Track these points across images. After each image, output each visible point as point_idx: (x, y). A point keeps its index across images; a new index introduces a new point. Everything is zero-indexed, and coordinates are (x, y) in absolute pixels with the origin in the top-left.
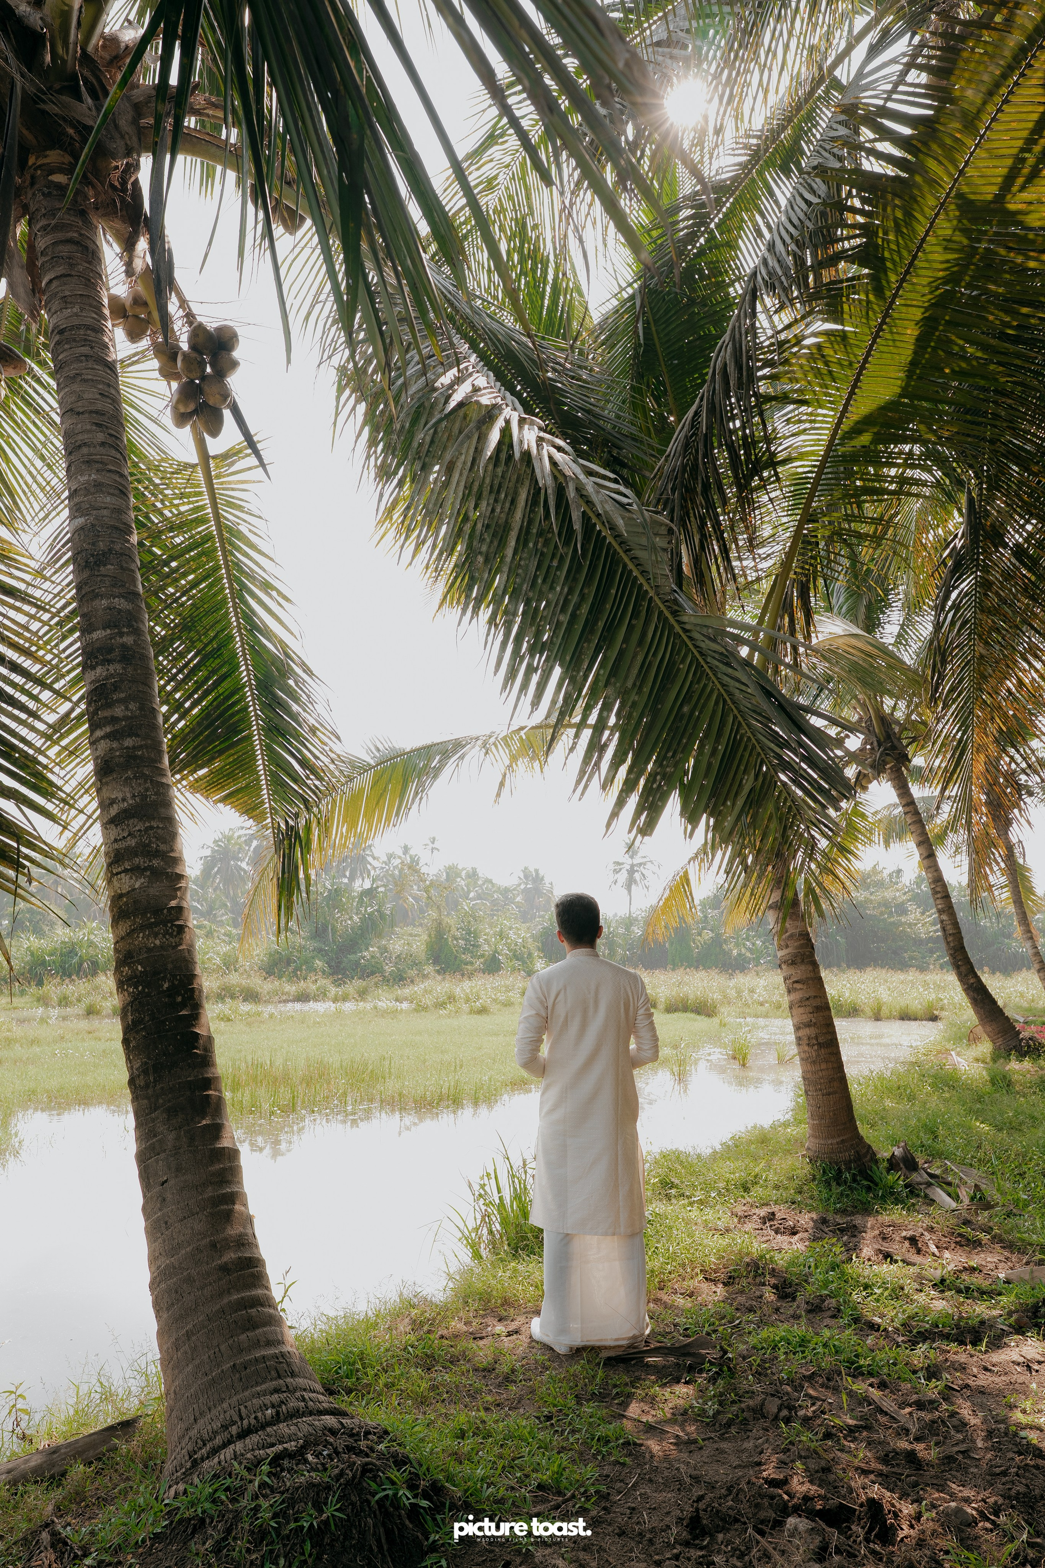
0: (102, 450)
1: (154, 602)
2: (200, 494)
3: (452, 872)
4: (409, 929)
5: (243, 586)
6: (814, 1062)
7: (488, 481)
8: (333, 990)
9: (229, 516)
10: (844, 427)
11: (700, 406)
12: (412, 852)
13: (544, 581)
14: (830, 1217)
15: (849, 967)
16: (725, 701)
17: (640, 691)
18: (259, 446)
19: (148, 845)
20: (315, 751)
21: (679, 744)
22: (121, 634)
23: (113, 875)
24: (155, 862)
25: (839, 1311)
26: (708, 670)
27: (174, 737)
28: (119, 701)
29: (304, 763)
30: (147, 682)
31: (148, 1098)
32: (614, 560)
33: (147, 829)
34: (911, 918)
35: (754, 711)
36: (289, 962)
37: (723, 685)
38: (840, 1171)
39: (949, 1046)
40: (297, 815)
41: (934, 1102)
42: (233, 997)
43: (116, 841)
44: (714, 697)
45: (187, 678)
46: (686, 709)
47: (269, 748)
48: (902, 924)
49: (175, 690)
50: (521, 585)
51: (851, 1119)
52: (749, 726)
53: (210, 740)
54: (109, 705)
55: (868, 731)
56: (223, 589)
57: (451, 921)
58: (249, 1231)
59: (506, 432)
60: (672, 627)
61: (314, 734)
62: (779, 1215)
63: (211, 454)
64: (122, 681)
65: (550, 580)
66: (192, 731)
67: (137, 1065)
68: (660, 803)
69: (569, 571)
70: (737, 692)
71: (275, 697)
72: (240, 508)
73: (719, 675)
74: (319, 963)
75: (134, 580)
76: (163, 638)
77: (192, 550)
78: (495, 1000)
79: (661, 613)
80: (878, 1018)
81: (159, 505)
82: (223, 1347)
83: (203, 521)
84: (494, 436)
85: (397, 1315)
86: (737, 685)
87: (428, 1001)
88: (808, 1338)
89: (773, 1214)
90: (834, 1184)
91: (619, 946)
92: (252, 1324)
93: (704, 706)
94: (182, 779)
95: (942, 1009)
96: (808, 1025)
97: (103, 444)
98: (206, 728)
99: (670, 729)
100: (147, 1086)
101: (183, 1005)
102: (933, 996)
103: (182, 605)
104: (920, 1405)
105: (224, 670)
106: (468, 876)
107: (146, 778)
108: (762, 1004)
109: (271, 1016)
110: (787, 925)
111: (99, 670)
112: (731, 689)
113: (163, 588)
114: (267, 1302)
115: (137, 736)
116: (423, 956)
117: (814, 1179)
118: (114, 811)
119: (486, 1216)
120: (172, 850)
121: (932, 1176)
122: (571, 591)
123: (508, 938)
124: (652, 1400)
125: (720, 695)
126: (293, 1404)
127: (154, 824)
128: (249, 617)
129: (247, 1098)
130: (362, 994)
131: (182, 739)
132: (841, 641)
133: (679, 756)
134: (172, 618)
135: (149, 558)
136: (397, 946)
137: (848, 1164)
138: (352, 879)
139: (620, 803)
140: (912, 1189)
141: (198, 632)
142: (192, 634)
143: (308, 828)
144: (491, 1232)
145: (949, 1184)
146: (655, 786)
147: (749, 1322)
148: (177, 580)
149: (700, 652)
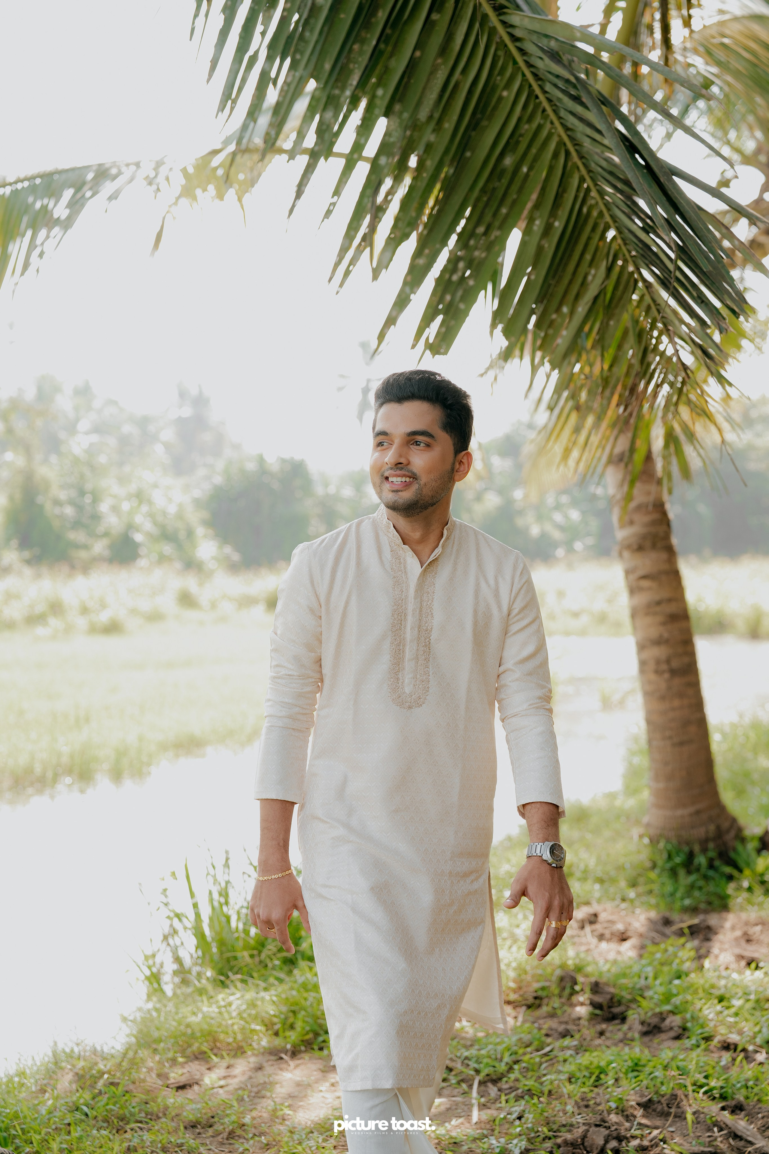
6: (662, 698)
14: (675, 916)
16: (568, 153)
21: (495, 215)
25: (685, 1029)
26: (545, 104)
35: (611, 173)
37: (567, 129)
38: (691, 856)
44: (552, 146)
46: (508, 161)
52: (602, 193)
57: (49, 472)
60: (493, 31)
62: (603, 917)
68: (462, 306)
70: (587, 143)
73: (562, 113)
78: (134, 612)
86: (589, 131)
87: (14, 611)
88: (643, 1062)
89: (596, 915)
90: (682, 872)
93: (536, 159)
96: (657, 642)
99: (483, 191)
106: (76, 393)
108: (576, 615)
110: (636, 491)
112: (579, 136)
117: (654, 866)
123: (150, 502)
125: (561, 143)
133: (495, 233)
137: (703, 843)
146: (455, 278)
147: (563, 1049)
149: (535, 75)
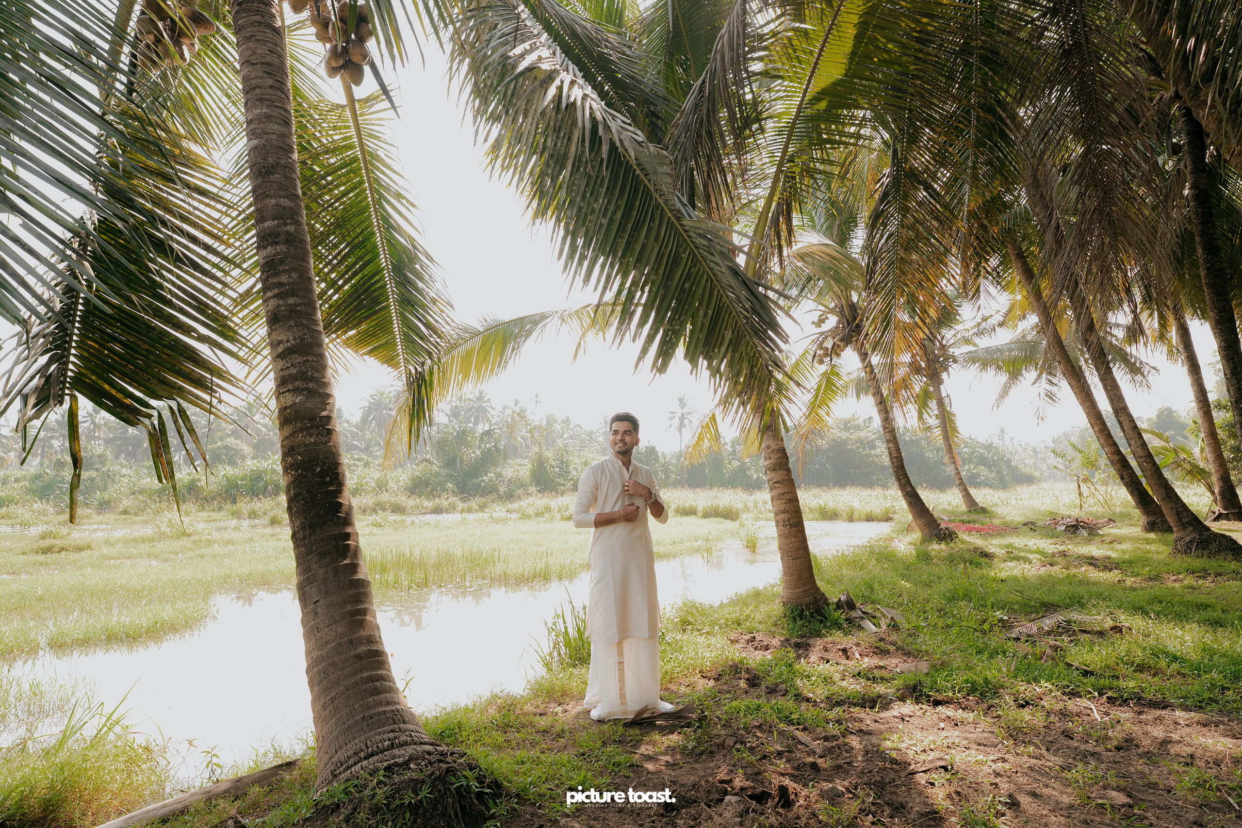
0: (271, 91)
1: (314, 205)
2: (348, 127)
3: (551, 421)
4: (518, 461)
5: (381, 196)
6: (787, 537)
7: (552, 123)
8: (460, 505)
9: (370, 144)
10: (808, 96)
11: (705, 78)
12: (521, 405)
13: (591, 195)
14: (792, 639)
15: (834, 486)
16: (711, 280)
17: (656, 273)
18: (391, 94)
19: (306, 373)
20: (435, 316)
21: (682, 309)
22: (286, 224)
23: (280, 394)
24: (311, 385)
25: (786, 691)
26: (700, 259)
27: (331, 306)
28: (284, 271)
29: (428, 326)
30: (305, 259)
31: (305, 546)
32: (637, 181)
33: (304, 362)
34: (878, 451)
35: (729, 286)
36: (427, 484)
37: (711, 269)
38: (802, 611)
39: (894, 535)
40: (423, 364)
41: (877, 570)
42: (384, 510)
43: (282, 370)
44: (705, 277)
45: (340, 263)
46: (687, 285)
47: (402, 315)
48: (871, 455)
49: (331, 271)
50: (575, 198)
51: (812, 575)
52: (727, 296)
53: (358, 308)
54: (277, 274)
55: (841, 313)
56: (367, 198)
57: (549, 454)
58: (377, 634)
59: (560, 89)
60: (677, 230)
61: (434, 304)
62: (758, 638)
63: (356, 98)
64: (286, 257)
65: (595, 195)
66: (345, 301)
67: (297, 524)
68: (671, 351)
69: (608, 188)
70: (719, 274)
71: (405, 276)
72: (378, 138)
73: (708, 262)
74: (450, 485)
75: (295, 186)
76: (322, 233)
77: (342, 168)
79: (669, 218)
80: (851, 519)
81: (318, 134)
82: (356, 706)
83: (351, 147)
84: (552, 91)
85: (489, 703)
86: (718, 268)
87: (531, 511)
88: (763, 706)
89: (754, 638)
90: (798, 619)
91: (673, 472)
92: (377, 692)
93: (698, 283)
94: (337, 337)
95: (895, 513)
96: (784, 512)
97: (271, 87)
98: (355, 300)
99: (677, 299)
100: (305, 538)
101: (331, 483)
102: (889, 504)
103: (336, 209)
104: (826, 739)
105: (368, 257)
106: (563, 422)
107: (304, 326)
109: (413, 523)
110: (770, 443)
111: (269, 249)
112: (715, 271)
113: (321, 196)
114: (388, 679)
115: (297, 296)
116: (528, 480)
117: (785, 616)
118: (281, 349)
119: (556, 645)
120: (323, 377)
121: (864, 613)
122: (609, 203)
124: (654, 743)
125: (709, 276)
126: (403, 738)
127: (310, 358)
128: (385, 218)
129: (391, 577)
130: (482, 507)
131: (336, 308)
132: (815, 248)
133: (683, 318)
134: (328, 219)
135: (309, 173)
136: (508, 473)
137: (808, 606)
138: (476, 423)
139: (644, 351)
140: (849, 620)
141: (348, 230)
142: (343, 231)
143: (431, 372)
144: (560, 654)
145: (874, 617)
146: (667, 339)
147: (725, 699)
148: (331, 190)
149: (696, 247)
